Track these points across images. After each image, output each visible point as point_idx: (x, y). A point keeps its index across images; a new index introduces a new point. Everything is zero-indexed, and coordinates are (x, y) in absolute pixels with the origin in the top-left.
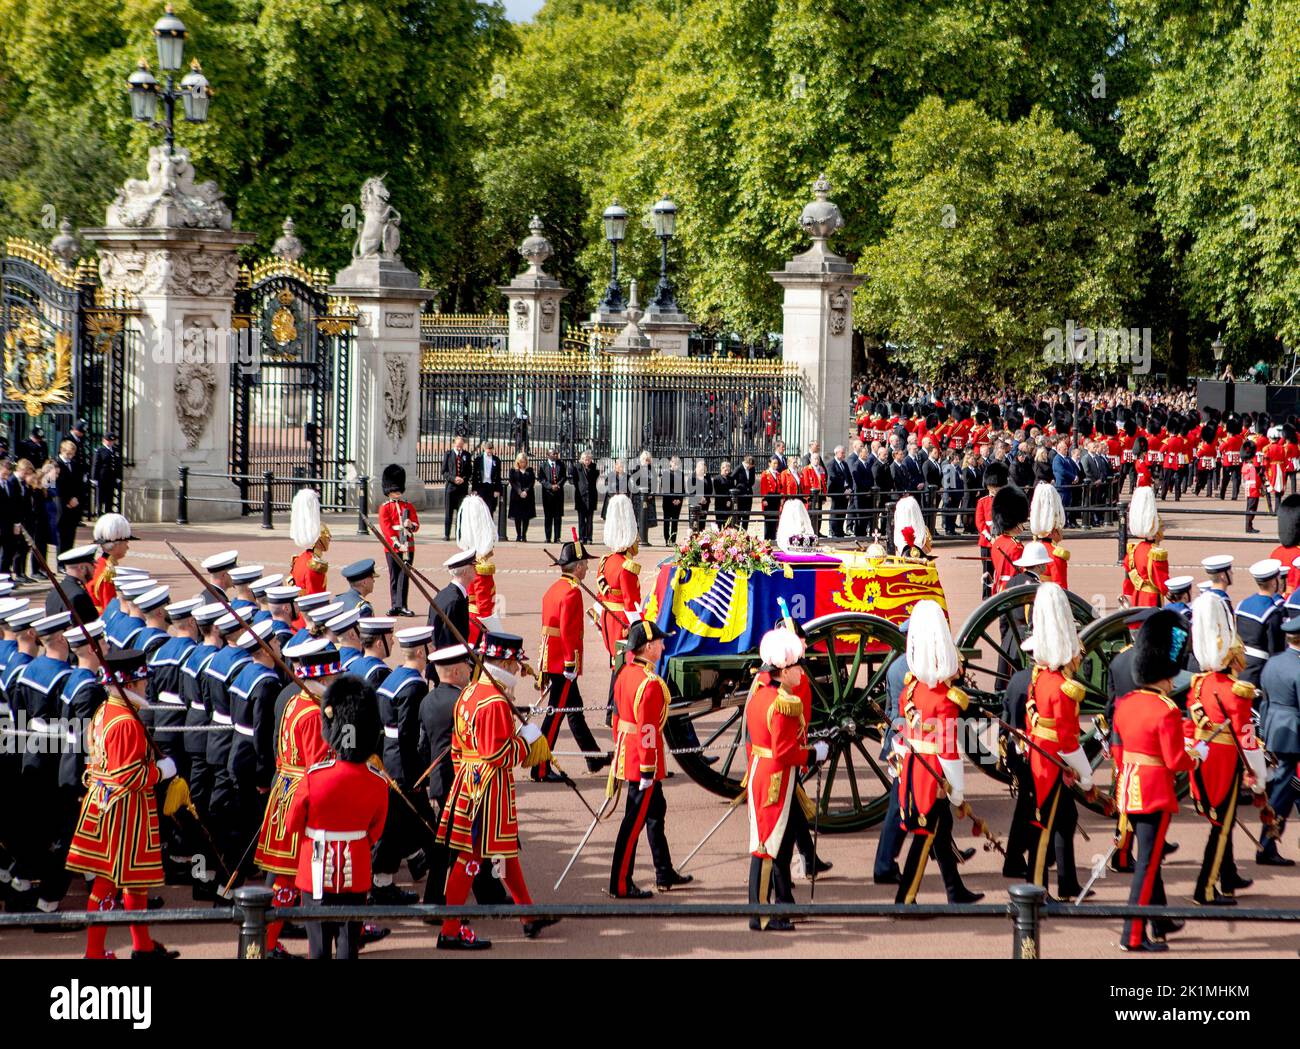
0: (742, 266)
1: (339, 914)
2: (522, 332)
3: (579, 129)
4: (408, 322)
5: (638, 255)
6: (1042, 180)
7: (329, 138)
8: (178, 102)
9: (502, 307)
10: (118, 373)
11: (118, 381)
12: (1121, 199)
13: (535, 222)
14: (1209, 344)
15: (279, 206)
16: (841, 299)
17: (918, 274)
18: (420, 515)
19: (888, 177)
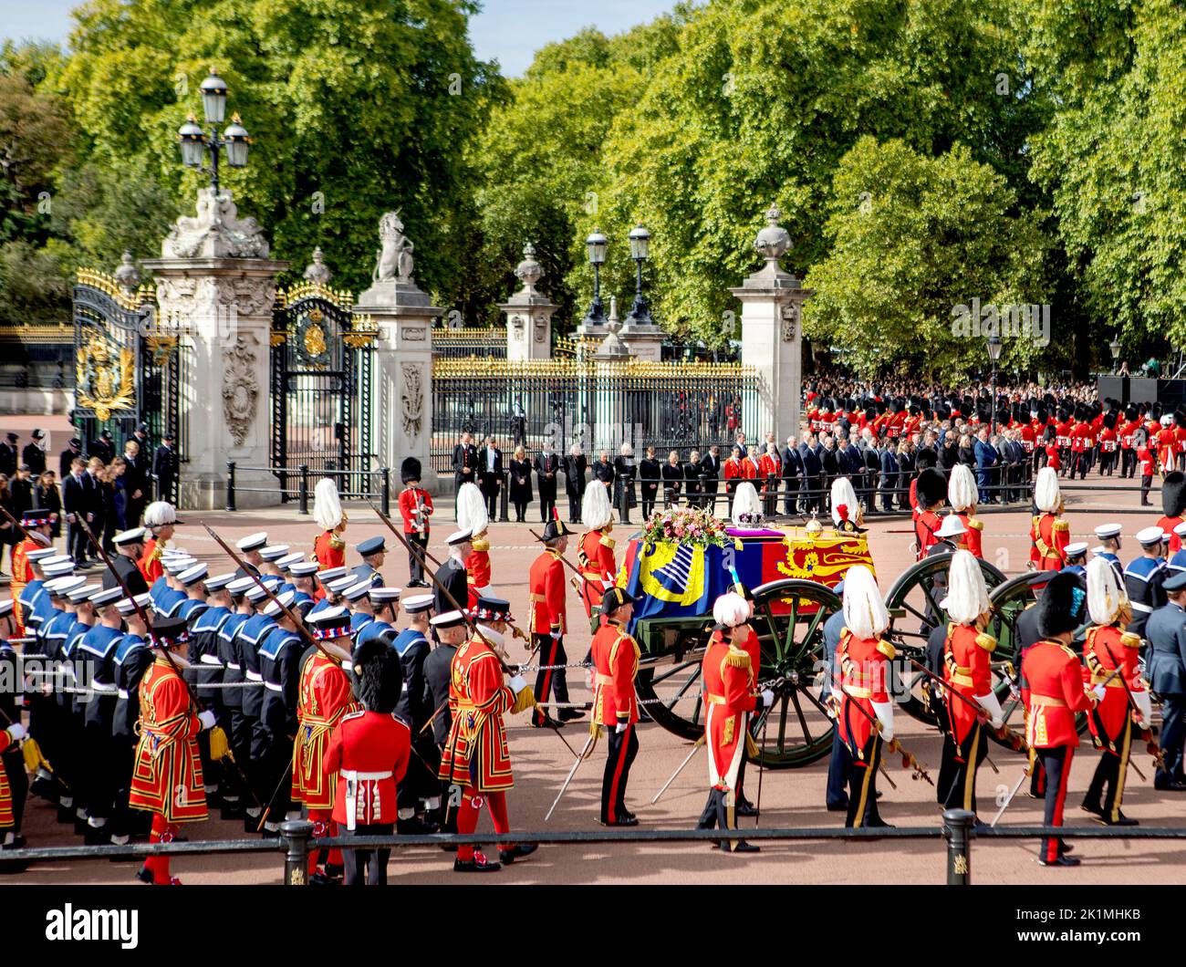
0: (706, 284)
1: (371, 843)
2: (518, 343)
3: (565, 168)
4: (421, 335)
5: (617, 276)
6: (962, 206)
7: (351, 179)
8: (222, 150)
9: (502, 322)
10: (174, 382)
11: (174, 390)
12: (1030, 221)
13: (528, 249)
14: (1107, 345)
15: (309, 238)
16: (791, 310)
17: (857, 288)
18: (433, 501)
19: (829, 205)
